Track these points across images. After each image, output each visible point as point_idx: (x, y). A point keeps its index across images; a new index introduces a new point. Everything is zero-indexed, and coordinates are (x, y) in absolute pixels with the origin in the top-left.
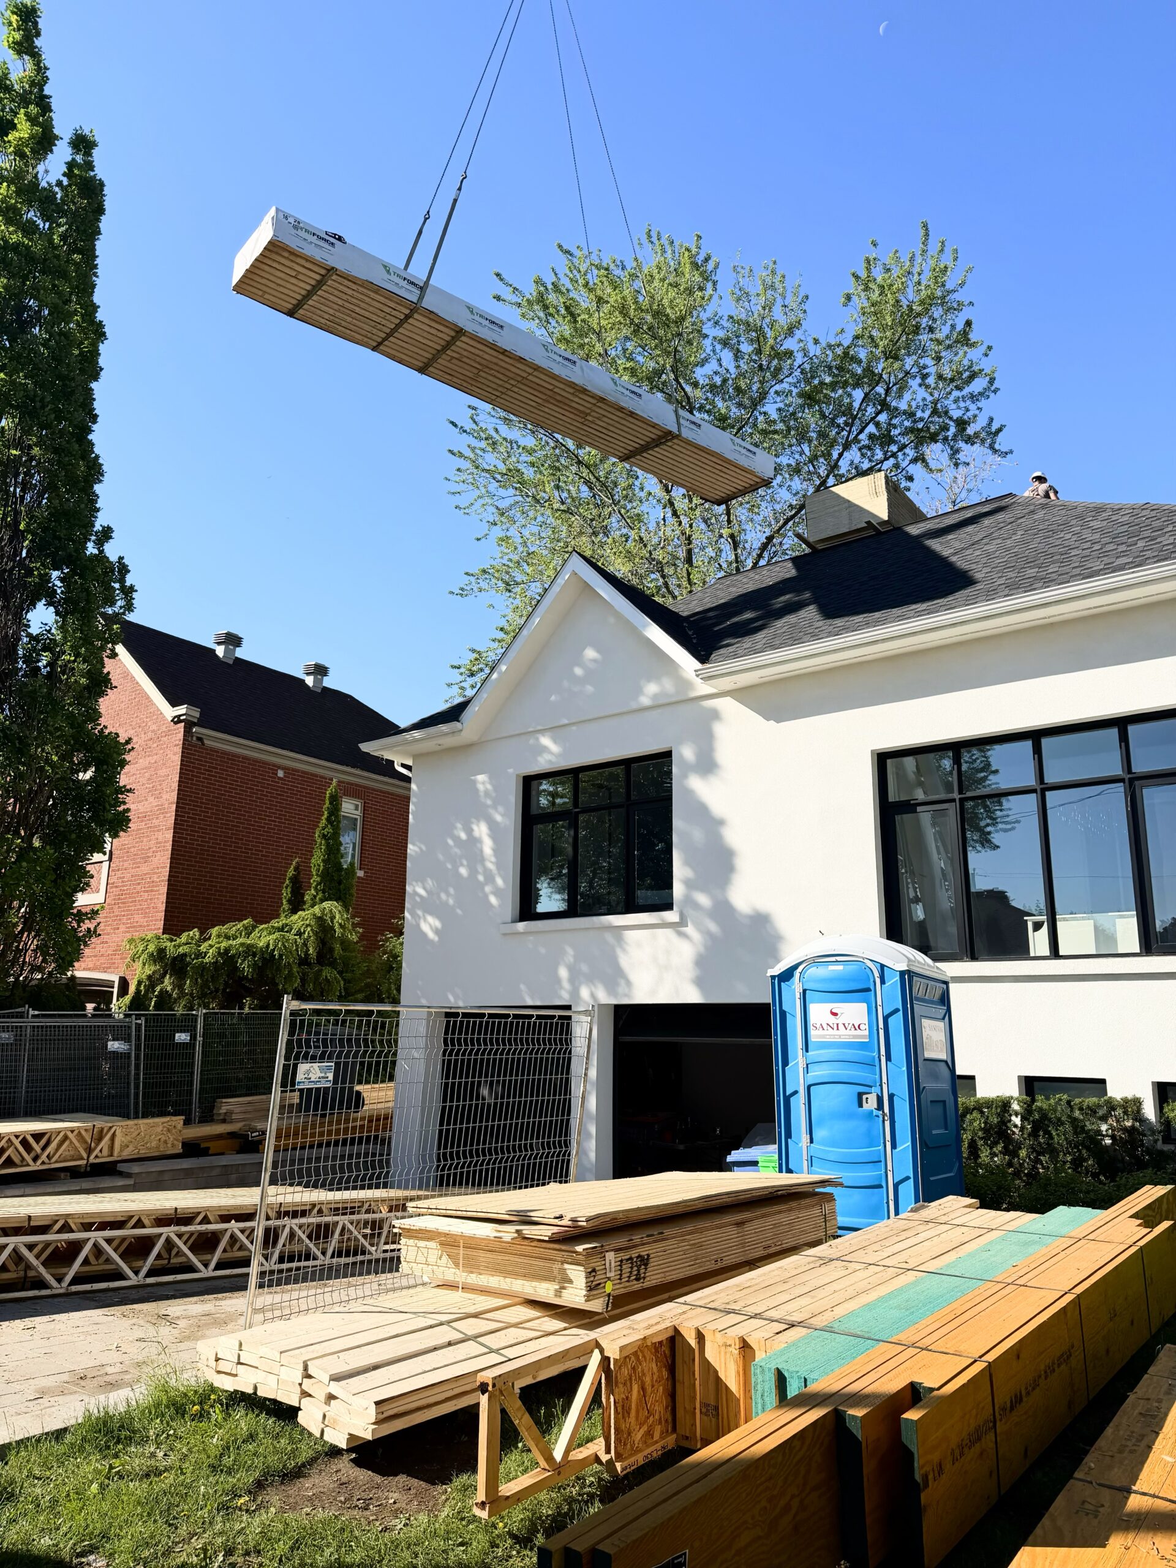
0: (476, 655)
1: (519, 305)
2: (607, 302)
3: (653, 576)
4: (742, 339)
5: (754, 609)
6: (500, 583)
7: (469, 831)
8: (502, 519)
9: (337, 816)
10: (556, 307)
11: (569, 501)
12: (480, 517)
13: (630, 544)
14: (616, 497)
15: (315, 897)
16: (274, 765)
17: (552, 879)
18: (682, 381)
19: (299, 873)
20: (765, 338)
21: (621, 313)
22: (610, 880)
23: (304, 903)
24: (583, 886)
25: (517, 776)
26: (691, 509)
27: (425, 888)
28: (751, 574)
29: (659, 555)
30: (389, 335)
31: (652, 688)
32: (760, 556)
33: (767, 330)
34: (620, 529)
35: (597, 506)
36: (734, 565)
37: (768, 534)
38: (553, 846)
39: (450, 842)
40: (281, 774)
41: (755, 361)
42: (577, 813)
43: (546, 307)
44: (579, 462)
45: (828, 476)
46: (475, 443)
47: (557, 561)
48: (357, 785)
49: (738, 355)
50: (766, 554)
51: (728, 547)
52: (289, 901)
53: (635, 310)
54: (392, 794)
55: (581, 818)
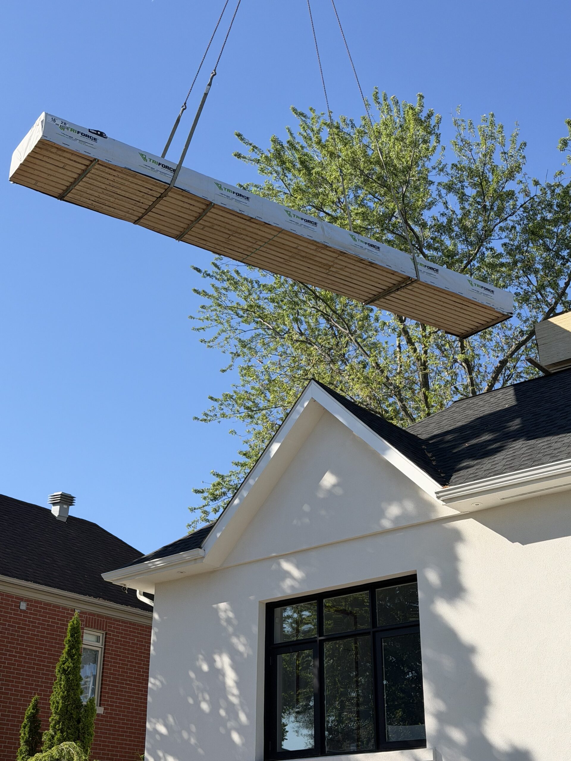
0: (219, 480)
1: (258, 161)
2: (339, 157)
3: (391, 400)
4: (466, 184)
5: (492, 431)
6: (242, 409)
7: (211, 662)
8: (245, 350)
9: (78, 649)
10: (292, 162)
11: (308, 332)
12: (223, 349)
13: (368, 371)
14: (353, 328)
15: (53, 737)
16: (17, 598)
17: (298, 713)
18: (410, 223)
19: (37, 711)
20: (487, 181)
21: (351, 165)
22: (358, 712)
23: (42, 744)
24: (331, 719)
25: (260, 602)
26: (425, 336)
27: (166, 726)
28: (487, 397)
29: (397, 381)
30: (148, 211)
31: (394, 510)
32: (495, 379)
33: (489, 175)
34: (357, 357)
35: (334, 336)
36: (470, 388)
37: (501, 358)
38: (298, 677)
39: (192, 675)
40: (23, 606)
41: (478, 203)
42: (322, 641)
43: (283, 163)
44: (317, 298)
45: (556, 303)
46: (218, 284)
47: (297, 388)
48: (98, 616)
49: (463, 198)
50: (501, 378)
51: (463, 371)
52: (27, 742)
53: (365, 162)
54: (134, 624)
55: (327, 646)
